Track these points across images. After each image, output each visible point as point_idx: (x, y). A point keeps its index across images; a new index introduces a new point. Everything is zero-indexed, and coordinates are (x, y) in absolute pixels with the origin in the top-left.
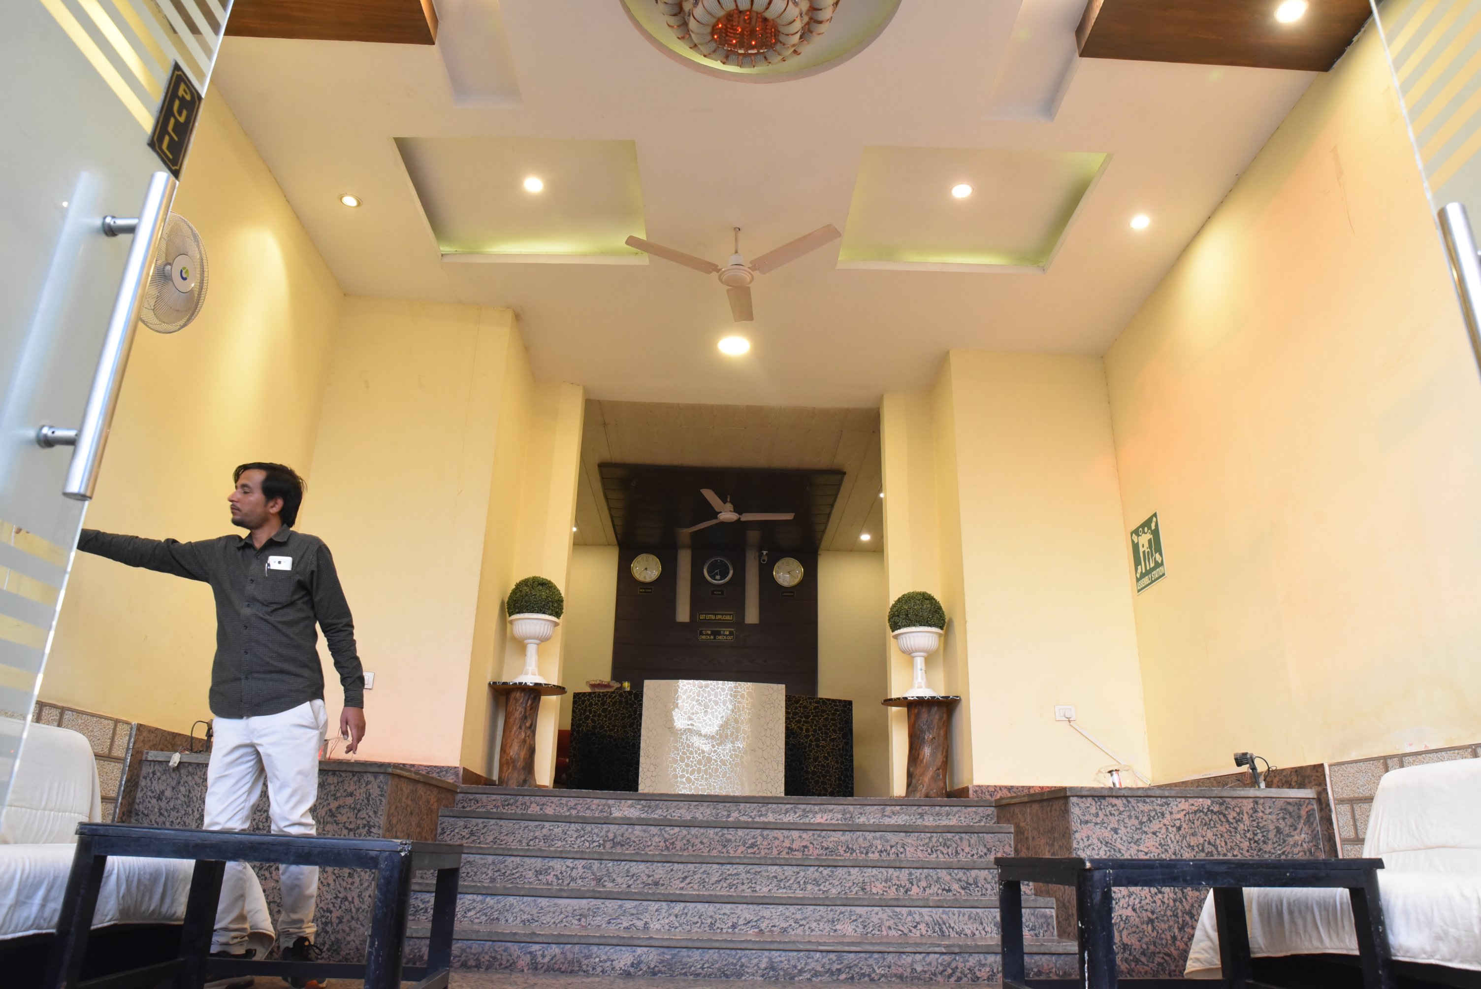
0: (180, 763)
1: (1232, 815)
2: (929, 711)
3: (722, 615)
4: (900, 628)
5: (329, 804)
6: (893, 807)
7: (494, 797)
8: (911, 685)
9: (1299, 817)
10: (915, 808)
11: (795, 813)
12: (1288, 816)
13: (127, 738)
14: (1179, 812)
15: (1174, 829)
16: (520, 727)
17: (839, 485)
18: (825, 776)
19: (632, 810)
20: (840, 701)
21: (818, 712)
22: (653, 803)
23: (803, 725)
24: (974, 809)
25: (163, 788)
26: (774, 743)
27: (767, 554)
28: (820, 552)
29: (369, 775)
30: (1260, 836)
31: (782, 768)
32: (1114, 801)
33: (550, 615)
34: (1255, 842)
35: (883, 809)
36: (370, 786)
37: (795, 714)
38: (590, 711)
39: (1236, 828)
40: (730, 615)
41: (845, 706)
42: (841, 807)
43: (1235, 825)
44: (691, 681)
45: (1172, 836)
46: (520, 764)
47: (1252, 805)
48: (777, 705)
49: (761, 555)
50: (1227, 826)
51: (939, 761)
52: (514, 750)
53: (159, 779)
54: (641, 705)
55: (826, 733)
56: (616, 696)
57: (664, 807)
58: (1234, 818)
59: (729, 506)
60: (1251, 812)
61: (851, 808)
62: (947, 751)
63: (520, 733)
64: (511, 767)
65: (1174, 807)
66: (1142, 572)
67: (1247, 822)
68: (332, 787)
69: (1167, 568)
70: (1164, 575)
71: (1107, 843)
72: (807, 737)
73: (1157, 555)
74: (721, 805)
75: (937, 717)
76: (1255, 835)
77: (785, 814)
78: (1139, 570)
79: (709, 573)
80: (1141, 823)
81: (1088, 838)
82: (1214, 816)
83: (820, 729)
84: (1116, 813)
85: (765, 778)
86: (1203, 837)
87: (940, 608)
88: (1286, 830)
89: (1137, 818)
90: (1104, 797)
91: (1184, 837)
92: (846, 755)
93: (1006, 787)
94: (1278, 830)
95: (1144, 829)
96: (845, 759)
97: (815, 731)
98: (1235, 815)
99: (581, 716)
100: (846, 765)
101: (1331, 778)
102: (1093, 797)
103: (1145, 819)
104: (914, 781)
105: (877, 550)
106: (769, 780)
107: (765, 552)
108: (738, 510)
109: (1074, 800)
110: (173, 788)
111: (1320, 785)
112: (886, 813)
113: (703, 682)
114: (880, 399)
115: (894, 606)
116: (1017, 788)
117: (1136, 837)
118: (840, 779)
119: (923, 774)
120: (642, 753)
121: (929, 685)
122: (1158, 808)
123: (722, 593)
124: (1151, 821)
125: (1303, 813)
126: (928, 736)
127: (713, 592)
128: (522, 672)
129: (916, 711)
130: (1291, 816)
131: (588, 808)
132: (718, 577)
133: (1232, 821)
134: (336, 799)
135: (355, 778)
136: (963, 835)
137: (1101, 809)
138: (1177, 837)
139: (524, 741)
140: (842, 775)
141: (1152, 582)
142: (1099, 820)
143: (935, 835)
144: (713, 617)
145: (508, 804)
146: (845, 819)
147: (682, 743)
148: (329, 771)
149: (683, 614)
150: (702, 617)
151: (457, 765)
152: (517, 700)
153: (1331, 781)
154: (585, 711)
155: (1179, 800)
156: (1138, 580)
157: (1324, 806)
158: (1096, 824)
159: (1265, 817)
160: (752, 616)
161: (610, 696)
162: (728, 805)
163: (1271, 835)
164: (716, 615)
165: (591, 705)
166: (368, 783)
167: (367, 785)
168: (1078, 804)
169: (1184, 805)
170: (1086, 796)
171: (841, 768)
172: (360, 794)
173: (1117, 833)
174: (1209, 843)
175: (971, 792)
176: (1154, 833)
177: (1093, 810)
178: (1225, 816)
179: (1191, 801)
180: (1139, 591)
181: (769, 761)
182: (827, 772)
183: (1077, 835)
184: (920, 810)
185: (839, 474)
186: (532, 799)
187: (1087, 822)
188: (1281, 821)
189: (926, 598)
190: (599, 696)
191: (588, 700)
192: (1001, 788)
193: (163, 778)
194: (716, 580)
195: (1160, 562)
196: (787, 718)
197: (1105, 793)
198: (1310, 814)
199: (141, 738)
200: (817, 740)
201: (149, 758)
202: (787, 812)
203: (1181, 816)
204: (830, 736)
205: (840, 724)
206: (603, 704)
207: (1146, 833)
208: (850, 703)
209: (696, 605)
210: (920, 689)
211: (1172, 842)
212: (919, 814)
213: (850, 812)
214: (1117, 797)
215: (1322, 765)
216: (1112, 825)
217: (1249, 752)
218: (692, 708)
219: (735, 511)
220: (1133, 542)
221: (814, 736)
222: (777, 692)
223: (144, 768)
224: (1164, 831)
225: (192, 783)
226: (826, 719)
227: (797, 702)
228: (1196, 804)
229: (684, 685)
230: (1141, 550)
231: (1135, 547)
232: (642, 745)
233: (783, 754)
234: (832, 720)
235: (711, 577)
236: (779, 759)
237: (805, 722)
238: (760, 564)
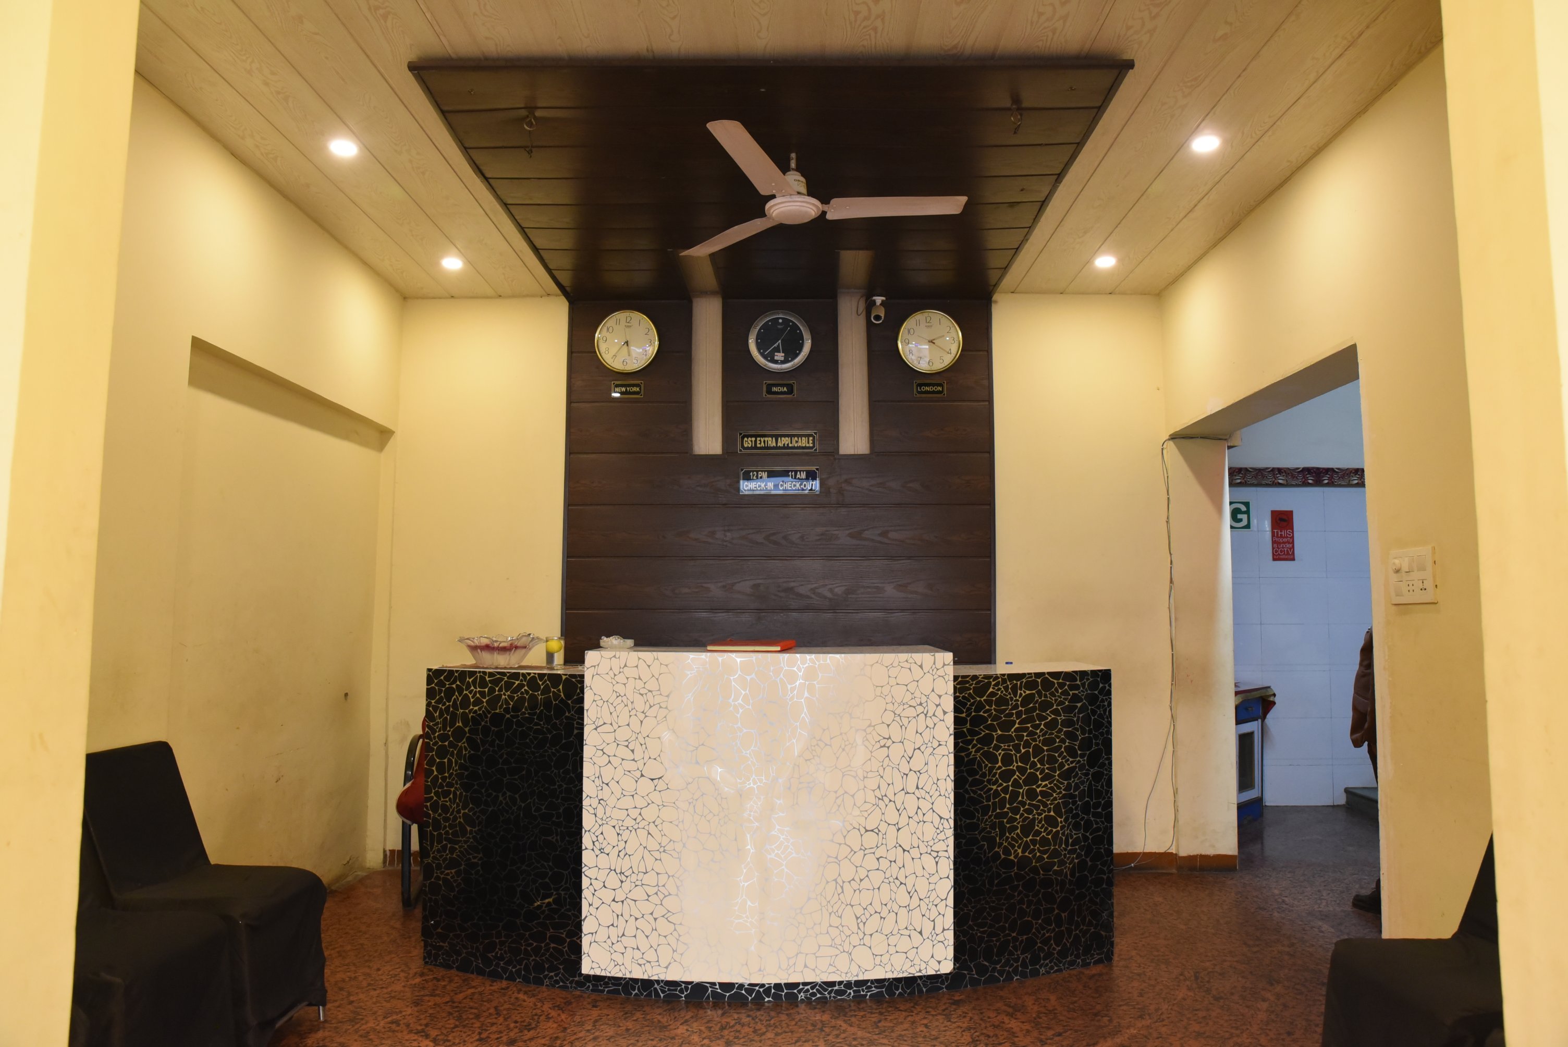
3: (791, 436)
20: (1083, 674)
21: (1034, 709)
23: (997, 748)
26: (926, 806)
27: (883, 303)
28: (995, 297)
31: (947, 867)
37: (976, 719)
38: (466, 719)
40: (808, 436)
41: (1093, 686)
48: (931, 708)
49: (870, 305)
54: (581, 711)
55: (1052, 760)
56: (521, 686)
59: (795, 180)
72: (1006, 776)
79: (760, 347)
83: (1038, 751)
85: (903, 898)
92: (1096, 806)
96: (1095, 815)
97: (1025, 758)
99: (444, 728)
100: (1098, 829)
106: (915, 902)
107: (879, 300)
108: (814, 190)
118: (1082, 864)
120: (586, 840)
123: (790, 391)
127: (769, 386)
132: (779, 356)
140: (1087, 855)
144: (771, 442)
149: (708, 437)
150: (748, 443)
154: (454, 717)
160: (854, 437)
161: (508, 686)
164: (777, 437)
165: (466, 702)
171: (1086, 838)
181: (915, 853)
190: (485, 682)
191: (460, 690)
194: (776, 362)
196: (958, 735)
200: (1032, 779)
204: (1062, 765)
205: (1083, 733)
206: (492, 704)
208: (1105, 676)
209: (734, 419)
219: (811, 193)
221: (1022, 770)
222: (931, 674)
226: (1052, 725)
227: (980, 687)
232: (588, 820)
233: (950, 833)
234: (1064, 723)
235: (765, 357)
236: (940, 846)
237: (1001, 739)
238: (869, 324)
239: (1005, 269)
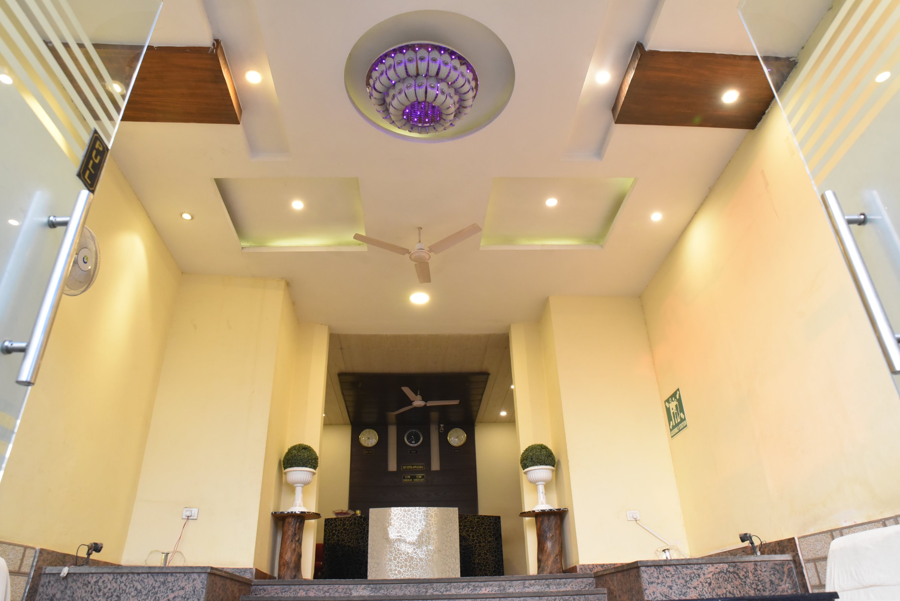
0: (68, 573)
1: (742, 574)
2: (549, 519)
3: (417, 465)
4: (528, 467)
5: (168, 596)
6: (530, 581)
7: (276, 587)
8: (537, 503)
9: (784, 573)
10: (544, 581)
11: (469, 588)
12: (776, 573)
14: (709, 573)
15: (707, 584)
16: (292, 541)
17: (486, 382)
18: (485, 566)
19: (365, 591)
20: (493, 517)
21: (479, 524)
22: (378, 586)
23: (470, 533)
24: (581, 580)
25: (56, 591)
26: (452, 545)
27: (443, 427)
28: (476, 424)
29: (195, 575)
30: (760, 587)
31: (458, 561)
32: (668, 568)
33: (310, 467)
34: (758, 590)
35: (524, 583)
36: (195, 582)
37: (465, 526)
38: (336, 530)
39: (745, 582)
40: (422, 465)
41: (496, 520)
42: (497, 583)
43: (744, 580)
44: (399, 508)
45: (706, 589)
46: (292, 565)
47: (753, 567)
48: (453, 521)
49: (439, 427)
50: (740, 581)
51: (557, 551)
52: (288, 556)
53: (53, 585)
54: (368, 525)
55: (485, 538)
56: (352, 520)
57: (385, 588)
58: (743, 575)
59: (419, 397)
60: (753, 571)
61: (504, 583)
62: (562, 544)
63: (292, 545)
64: (286, 568)
65: (706, 570)
66: (673, 425)
67: (752, 578)
68: (170, 584)
69: (688, 421)
70: (686, 426)
71: (666, 596)
72: (473, 540)
73: (681, 414)
74: (421, 585)
75: (554, 522)
76: (758, 585)
77: (462, 589)
78: (671, 424)
79: (408, 439)
80: (686, 582)
81: (654, 593)
82: (731, 575)
83: (481, 535)
84: (670, 576)
85: (447, 569)
86: (725, 589)
87: (552, 454)
88: (777, 582)
89: (683, 578)
90: (661, 566)
91: (714, 590)
92: (498, 551)
93: (600, 565)
94: (772, 582)
95: (689, 585)
96: (498, 554)
97: (478, 536)
98: (744, 573)
99: (330, 533)
100: (499, 558)
101: (800, 546)
102: (655, 566)
103: (688, 579)
104: (542, 564)
105: (511, 421)
106: (450, 570)
107: (442, 425)
108: (424, 399)
109: (643, 568)
110: (63, 591)
111: (794, 551)
112: (526, 585)
113: (407, 508)
114: (509, 328)
115: (523, 454)
116: (607, 565)
117: (684, 591)
118: (495, 567)
119: (547, 560)
120: (369, 556)
121: (548, 502)
122: (695, 571)
123: (417, 452)
124: (692, 580)
125: (786, 570)
126: (549, 535)
127: (411, 451)
128: (293, 505)
129: (541, 519)
130: (778, 572)
131: (336, 591)
132: (413, 442)
133: (742, 577)
134: (173, 592)
135: (186, 577)
136: (575, 597)
137: (660, 574)
138: (709, 589)
139: (295, 549)
140: (496, 564)
141: (680, 431)
142: (659, 581)
143: (557, 597)
144: (411, 467)
145: (285, 591)
146: (500, 590)
147: (395, 548)
148: (168, 573)
149: (392, 466)
150: (404, 467)
151: (252, 566)
152: (289, 523)
153: (800, 548)
154: (332, 530)
155: (708, 565)
156: (671, 430)
157: (798, 565)
158: (658, 583)
159: (762, 574)
160: (435, 466)
161: (348, 520)
162: (426, 585)
163: (768, 585)
164: (413, 466)
165: (336, 526)
166: (194, 580)
167: (193, 581)
168: (645, 571)
169: (712, 568)
170: (651, 566)
171: (496, 560)
172: (189, 588)
173: (671, 589)
174: (730, 593)
175: (578, 569)
176: (695, 588)
177: (655, 575)
178: (737, 574)
179: (716, 566)
180: (672, 437)
181: (450, 557)
182: (487, 563)
183: (647, 592)
184: (547, 582)
185: (485, 375)
186: (300, 587)
187: (652, 583)
188: (772, 576)
189: (543, 448)
190: (341, 520)
191: (334, 523)
192: (597, 566)
193: (56, 584)
194: (412, 444)
195: (683, 418)
196: (460, 529)
197: (662, 563)
198: (790, 570)
199: (42, 558)
200: (480, 542)
201: (47, 572)
202: (463, 587)
203: (710, 575)
204: (488, 540)
205: (493, 531)
206: (344, 525)
207: (689, 588)
208: (499, 518)
209: (400, 462)
210: (542, 505)
211: (707, 593)
212: (547, 585)
213: (503, 586)
214: (670, 565)
215: (793, 539)
216: (668, 584)
217: (748, 533)
218: (400, 525)
219: (423, 400)
220: (666, 407)
221: (477, 540)
222: (453, 513)
223: (42, 579)
224: (700, 586)
225: (75, 587)
226: (485, 529)
227: (466, 518)
228: (719, 568)
229: (395, 511)
230: (672, 411)
231: (668, 410)
232: (369, 551)
233: (459, 552)
234: (488, 529)
235: (409, 442)
236: (456, 556)
237: (471, 531)
238: (439, 433)
239: (476, 417)
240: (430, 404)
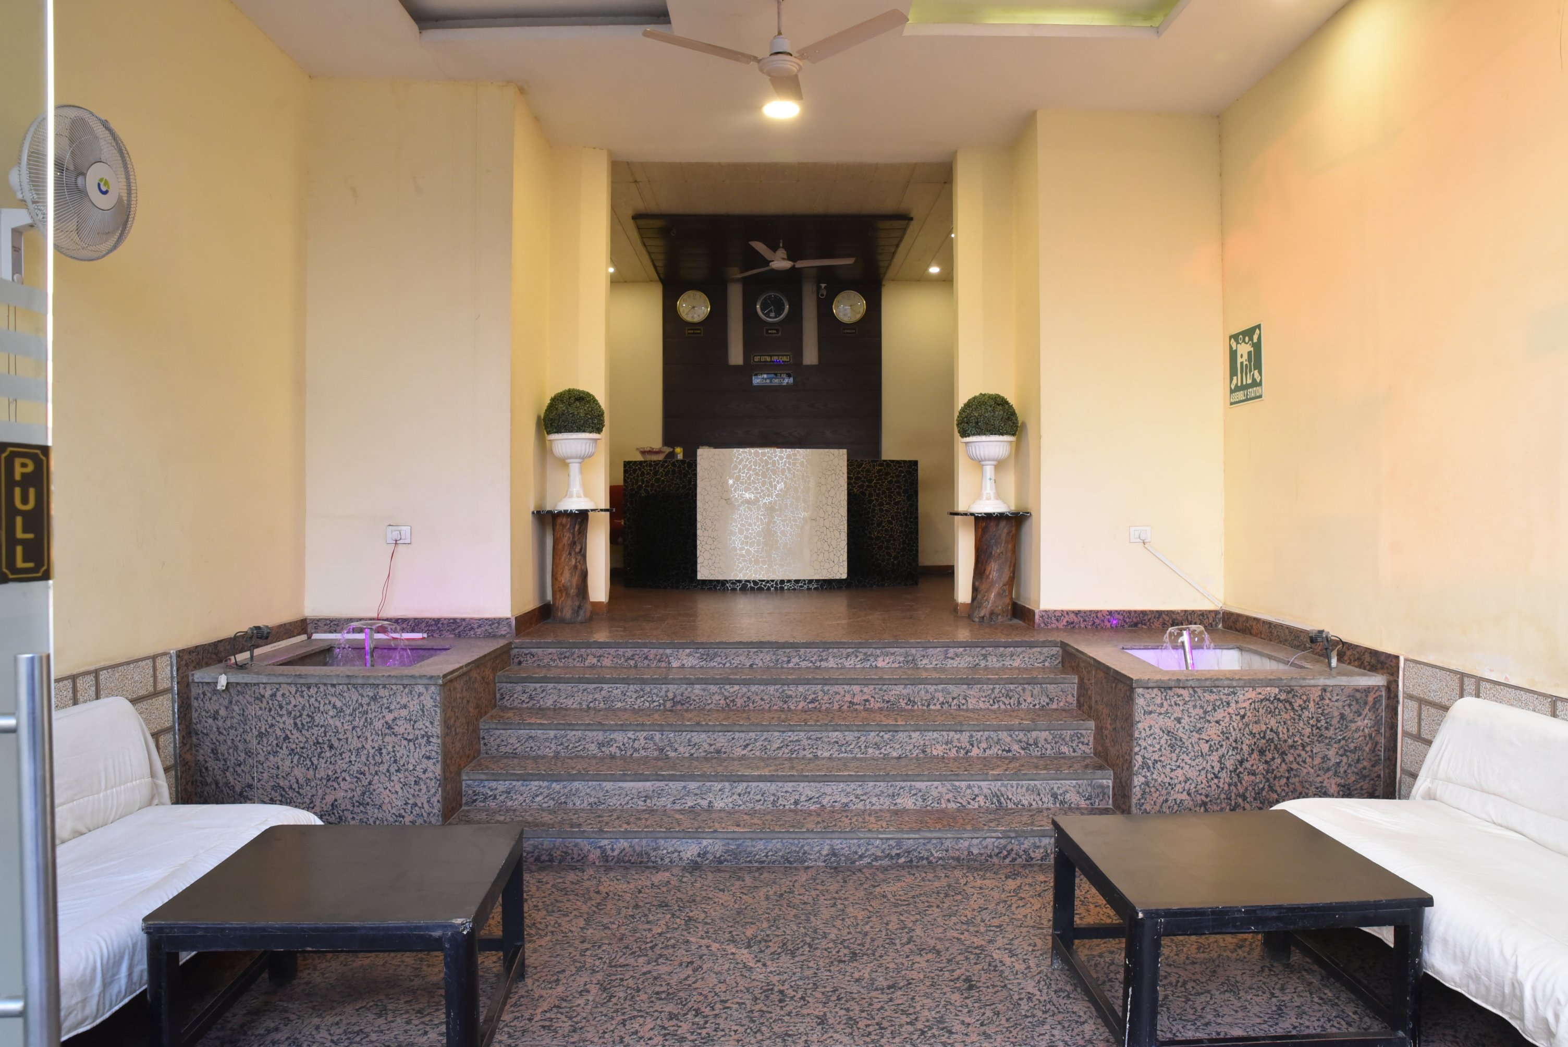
0: (228, 683)
1: (1297, 703)
2: (997, 525)
3: (778, 356)
4: (969, 436)
5: (384, 717)
6: (956, 649)
7: (550, 650)
8: (978, 496)
9: (1366, 703)
10: (979, 649)
11: (857, 657)
12: (1354, 703)
13: (169, 668)
14: (1245, 701)
15: (1238, 717)
16: (570, 554)
17: (904, 230)
18: (888, 541)
19: (690, 659)
20: (905, 462)
21: (882, 475)
22: (711, 651)
23: (866, 490)
24: (1039, 649)
25: (216, 707)
26: (835, 511)
27: (825, 287)
28: (883, 283)
29: (420, 687)
30: (1323, 722)
31: (844, 536)
32: (1181, 691)
33: (590, 432)
34: (1318, 728)
35: (946, 651)
36: (422, 698)
37: (857, 478)
38: (643, 482)
39: (1300, 716)
40: (788, 356)
41: (910, 467)
42: (903, 650)
43: (1300, 712)
44: (747, 450)
45: (1235, 724)
46: (573, 591)
47: (1320, 693)
48: (838, 472)
49: (819, 288)
50: (1292, 714)
51: (1006, 577)
52: (566, 577)
53: (210, 699)
54: (695, 475)
55: (890, 497)
56: (668, 465)
57: (722, 655)
58: (1300, 706)
59: (781, 253)
60: (1317, 699)
61: (913, 651)
62: (1014, 566)
63: (570, 560)
64: (564, 595)
65: (1241, 696)
66: (1237, 384)
67: (1312, 710)
68: (385, 701)
69: (1265, 389)
70: (1260, 397)
71: (1169, 732)
72: (870, 502)
73: (1256, 372)
74: (780, 652)
75: (1005, 531)
76: (1318, 721)
77: (847, 658)
78: (1234, 381)
79: (762, 309)
80: (1206, 712)
81: (1150, 727)
82: (1280, 704)
83: (884, 492)
84: (1181, 703)
85: (826, 548)
86: (1266, 724)
87: (1013, 413)
88: (1351, 716)
89: (1202, 707)
90: (1170, 688)
91: (1247, 725)
92: (910, 517)
93: (1073, 612)
94: (1342, 716)
95: (1208, 718)
96: (909, 521)
97: (878, 495)
98: (1301, 703)
99: (633, 486)
100: (911, 528)
101: (1404, 671)
102: (1159, 688)
103: (1209, 709)
104: (979, 597)
105: (947, 280)
106: (831, 549)
107: (823, 285)
108: (790, 258)
109: (1140, 691)
110: (227, 708)
111: (1392, 674)
112: (949, 655)
113: (760, 450)
114: (954, 155)
115: (963, 410)
116: (1085, 612)
117: (1199, 725)
118: (904, 542)
119: (988, 591)
120: (699, 526)
121: (999, 496)
122: (1224, 698)
123: (778, 331)
124: (1215, 710)
125: (1370, 699)
126: (997, 550)
127: (767, 330)
128: (567, 494)
129: (984, 524)
130: (1357, 703)
131: (646, 658)
132: (772, 314)
133: (1297, 708)
134: (390, 711)
135: (407, 690)
136: (1026, 686)
137: (1166, 699)
138: (1240, 725)
139: (575, 567)
140: (906, 538)
141: (1247, 400)
142: (1163, 710)
143: (998, 686)
144: (768, 359)
145: (565, 657)
146: (907, 662)
147: (740, 515)
148: (378, 685)
149: (736, 356)
150: (757, 359)
151: (508, 615)
152: (563, 526)
153: (1404, 675)
154: (637, 481)
155: (1246, 689)
156: (1232, 391)
157: (1392, 695)
158: (1160, 714)
159: (1331, 704)
160: (810, 356)
161: (662, 466)
162: (788, 651)
163: (1334, 722)
164: (771, 356)
165: (643, 474)
166: (420, 695)
167: (419, 696)
168: (1143, 695)
169: (1251, 694)
170: (1152, 688)
171: (906, 532)
172: (414, 706)
173: (1180, 723)
174: (1272, 730)
175: (1037, 617)
176: (1217, 722)
177: (1158, 701)
178: (1291, 704)
179: (1258, 690)
180: (1232, 404)
181: (831, 529)
182: (891, 536)
183: (1140, 725)
184: (984, 652)
185: (905, 218)
186: (589, 651)
187: (1151, 713)
188: (1346, 708)
189: (1000, 402)
190: (651, 465)
191: (640, 468)
192: (1068, 613)
193: (215, 698)
194: (770, 317)
195: (1258, 380)
196: (849, 484)
197: (1172, 684)
198: (1377, 701)
199: (183, 663)
200: (881, 504)
201: (196, 680)
203: (1246, 704)
204: (894, 499)
205: (905, 485)
206: (656, 473)
207: (1209, 722)
208: (915, 463)
209: (749, 346)
210: (989, 505)
211: (1234, 730)
212: (982, 655)
214: (1184, 688)
215: (1397, 657)
216: (1175, 715)
217: (1326, 630)
218: (749, 478)
220: (1231, 347)
221: (877, 500)
222: (838, 459)
223: (193, 690)
224: (1227, 719)
225: (244, 702)
226: (890, 482)
227: (860, 466)
228: (1263, 693)
229: (740, 454)
230: (1239, 360)
231: (1233, 354)
232: (699, 517)
233: (846, 522)
234: (897, 482)
235: (765, 315)
236: (842, 527)
237: (867, 486)
238: (818, 298)
239: (887, 268)
240: (800, 264)
